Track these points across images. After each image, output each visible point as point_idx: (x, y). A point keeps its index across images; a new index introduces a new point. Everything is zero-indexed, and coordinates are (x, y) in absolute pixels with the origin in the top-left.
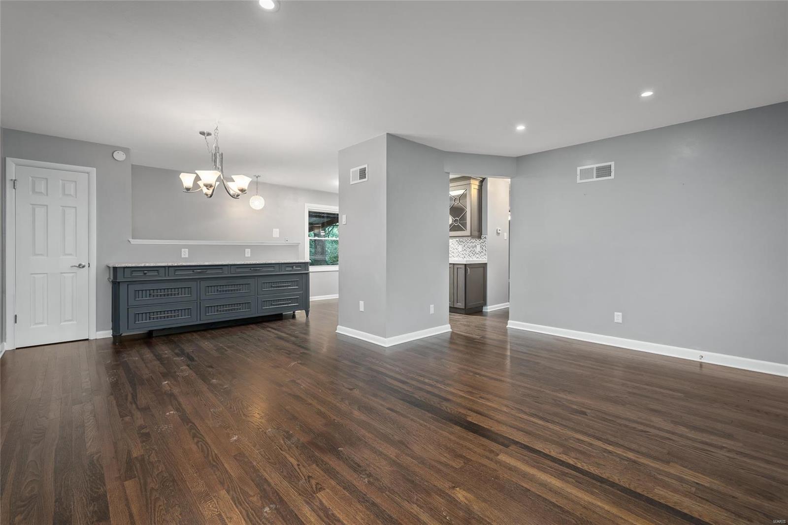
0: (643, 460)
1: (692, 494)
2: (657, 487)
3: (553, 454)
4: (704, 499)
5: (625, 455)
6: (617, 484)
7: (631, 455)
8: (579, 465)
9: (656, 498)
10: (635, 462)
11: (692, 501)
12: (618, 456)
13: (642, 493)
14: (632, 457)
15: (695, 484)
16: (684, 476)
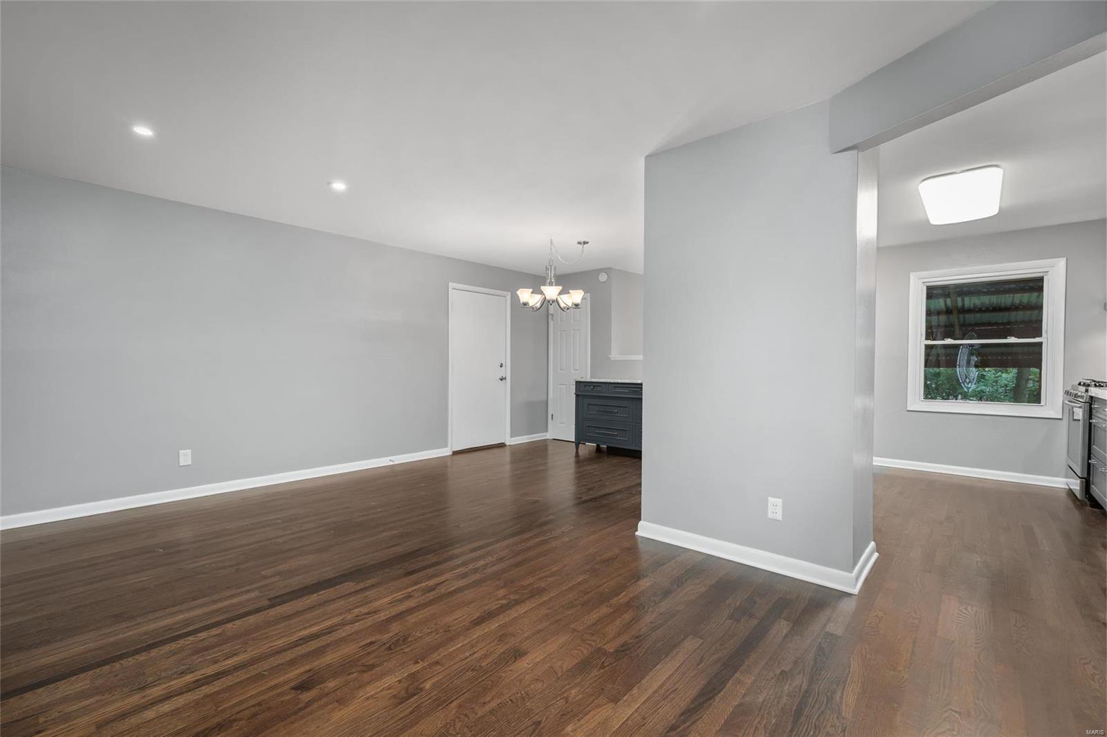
0: (135, 699)
1: (41, 713)
2: (89, 686)
3: (229, 625)
4: (23, 719)
5: (165, 686)
6: (133, 655)
7: (156, 692)
8: (191, 638)
9: (82, 676)
10: (143, 688)
11: (36, 705)
12: (170, 678)
13: (100, 669)
14: (153, 690)
15: (42, 729)
16: (64, 726)
